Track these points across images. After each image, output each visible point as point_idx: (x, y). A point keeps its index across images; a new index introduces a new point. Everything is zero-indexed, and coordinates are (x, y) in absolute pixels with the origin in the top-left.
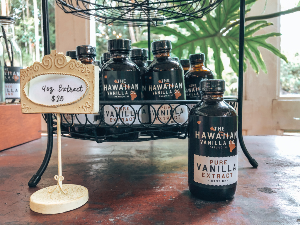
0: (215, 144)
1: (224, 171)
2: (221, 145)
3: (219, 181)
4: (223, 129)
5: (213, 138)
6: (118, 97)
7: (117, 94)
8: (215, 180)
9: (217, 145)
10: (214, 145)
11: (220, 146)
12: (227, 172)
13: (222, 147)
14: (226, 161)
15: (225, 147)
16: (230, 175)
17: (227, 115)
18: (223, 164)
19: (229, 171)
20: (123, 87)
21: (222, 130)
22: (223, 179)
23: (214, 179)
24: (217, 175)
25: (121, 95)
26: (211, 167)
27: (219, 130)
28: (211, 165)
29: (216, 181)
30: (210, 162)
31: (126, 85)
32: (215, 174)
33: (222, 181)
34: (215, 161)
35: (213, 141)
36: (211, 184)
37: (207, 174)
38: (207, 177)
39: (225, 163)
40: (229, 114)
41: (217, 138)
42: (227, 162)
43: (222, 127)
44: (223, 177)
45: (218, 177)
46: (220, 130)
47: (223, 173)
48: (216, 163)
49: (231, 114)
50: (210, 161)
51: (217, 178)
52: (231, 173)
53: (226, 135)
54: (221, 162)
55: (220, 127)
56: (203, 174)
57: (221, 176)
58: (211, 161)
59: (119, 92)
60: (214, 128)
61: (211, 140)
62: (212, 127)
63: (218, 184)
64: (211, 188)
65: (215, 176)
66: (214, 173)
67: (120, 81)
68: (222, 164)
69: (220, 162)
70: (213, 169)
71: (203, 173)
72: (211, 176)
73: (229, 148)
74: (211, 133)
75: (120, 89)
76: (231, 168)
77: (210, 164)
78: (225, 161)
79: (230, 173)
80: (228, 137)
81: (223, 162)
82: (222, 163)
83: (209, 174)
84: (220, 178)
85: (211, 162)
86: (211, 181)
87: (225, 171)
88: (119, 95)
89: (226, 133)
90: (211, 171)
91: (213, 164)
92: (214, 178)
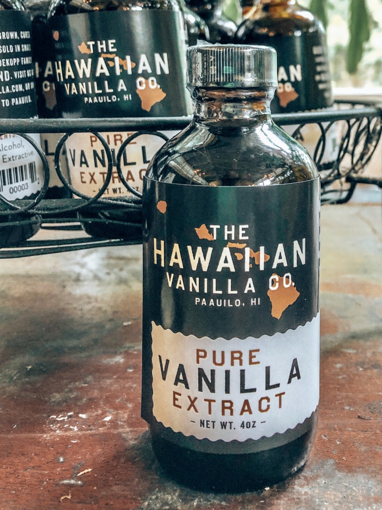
0: (215, 291)
1: (246, 388)
2: (235, 292)
3: (228, 425)
4: (243, 235)
5: (205, 268)
6: (96, 100)
7: (90, 92)
8: (214, 422)
9: (220, 292)
10: (209, 295)
11: (232, 298)
12: (262, 392)
13: (238, 303)
14: (258, 350)
15: (253, 302)
16: (274, 401)
17: (273, 181)
18: (246, 365)
19: (268, 387)
20: (107, 65)
21: (241, 238)
22: (246, 417)
23: (210, 418)
24: (223, 402)
25: (104, 94)
26: (201, 373)
27: (226, 238)
28: (200, 366)
29: (218, 425)
30: (198, 357)
31: (117, 59)
32: (214, 401)
33: (242, 426)
34: (214, 352)
35: (206, 280)
36: (201, 434)
37: (189, 397)
38: (189, 409)
39: (254, 360)
40: (283, 174)
41: (219, 269)
42: (258, 357)
43: (241, 227)
44: (243, 411)
45: (227, 411)
46: (233, 238)
47: (246, 396)
48: (219, 360)
49: (288, 174)
50: (198, 351)
51: (223, 414)
52: (280, 395)
53: (254, 255)
54: (236, 356)
55: (233, 227)
56: (177, 396)
57: (238, 406)
58: (202, 354)
59: (95, 83)
60: (211, 231)
61: (199, 273)
62: (203, 226)
63: (227, 436)
64: (201, 449)
65: (217, 407)
66: (211, 396)
67: (95, 46)
68: (241, 364)
69: (233, 358)
70: (206, 380)
71: (175, 393)
72: (202, 405)
73: (267, 304)
74: (199, 249)
75: (98, 75)
76: (280, 375)
77: (198, 362)
78: (251, 352)
79: (272, 393)
80: (265, 263)
81: (246, 358)
82: (240, 358)
83: (196, 399)
84: (232, 414)
85: (200, 354)
86: (202, 423)
87: (254, 390)
88: (98, 95)
89: (256, 250)
90: (200, 389)
91: (207, 365)
92: (210, 413)
